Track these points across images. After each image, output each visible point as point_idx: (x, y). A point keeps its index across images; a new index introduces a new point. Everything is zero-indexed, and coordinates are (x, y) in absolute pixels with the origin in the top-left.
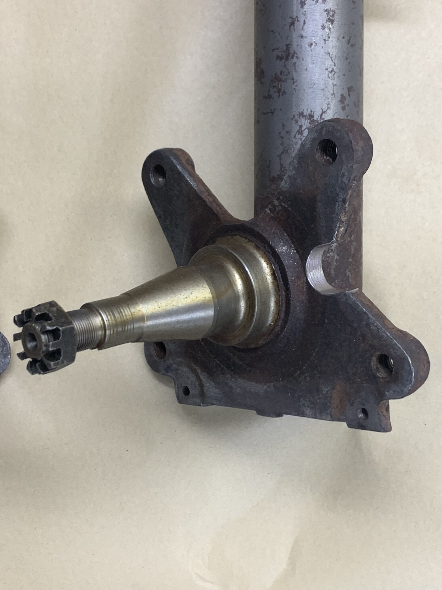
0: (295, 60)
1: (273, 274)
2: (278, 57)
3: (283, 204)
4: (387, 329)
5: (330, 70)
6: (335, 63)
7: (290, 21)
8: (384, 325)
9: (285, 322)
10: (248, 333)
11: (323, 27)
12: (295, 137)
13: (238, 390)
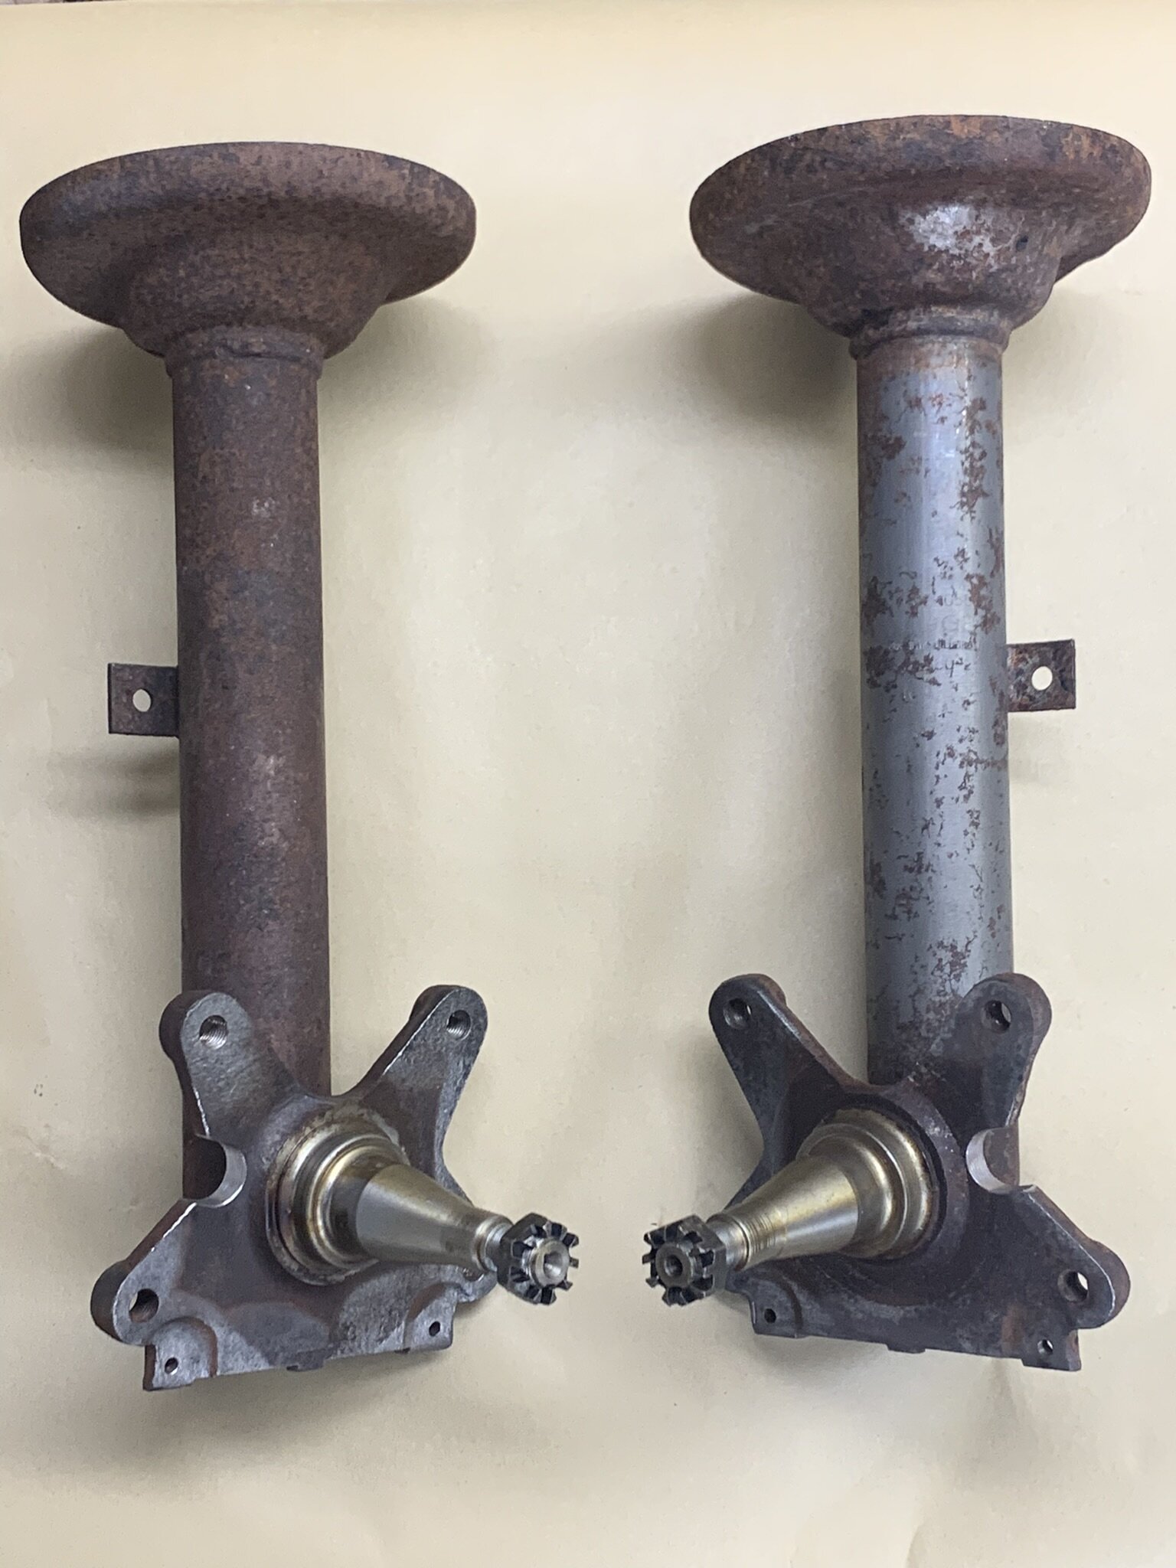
0: (930, 874)
1: (924, 1164)
2: (906, 868)
3: (934, 1073)
4: (1079, 1240)
5: (976, 887)
6: (981, 878)
7: (922, 823)
8: (1074, 1235)
9: (939, 1225)
10: (894, 1242)
11: (966, 833)
12: (932, 973)
13: (860, 1316)
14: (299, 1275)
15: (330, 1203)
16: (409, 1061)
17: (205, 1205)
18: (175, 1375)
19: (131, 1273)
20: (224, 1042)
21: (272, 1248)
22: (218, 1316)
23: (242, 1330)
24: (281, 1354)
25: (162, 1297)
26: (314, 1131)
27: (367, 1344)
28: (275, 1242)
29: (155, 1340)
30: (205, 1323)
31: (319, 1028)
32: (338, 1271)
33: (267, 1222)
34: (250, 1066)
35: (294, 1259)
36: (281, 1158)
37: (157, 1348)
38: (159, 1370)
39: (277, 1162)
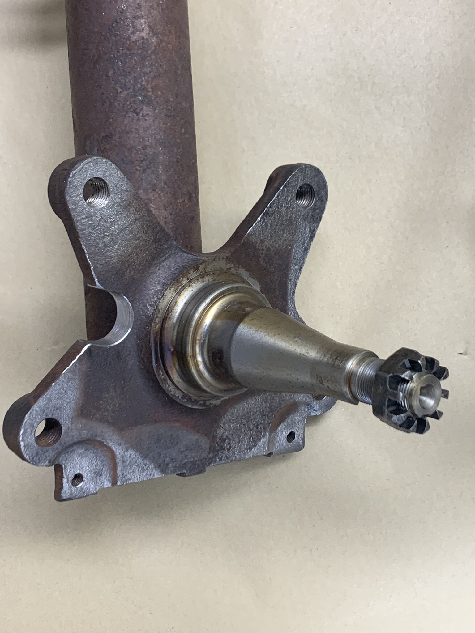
14: (184, 401)
15: (207, 341)
16: (266, 225)
17: (98, 345)
18: (82, 488)
19: (35, 406)
20: (106, 202)
21: (159, 380)
22: (116, 437)
23: (137, 446)
24: (170, 465)
25: (65, 423)
26: (190, 281)
27: (240, 452)
28: (161, 376)
29: (62, 460)
30: (105, 443)
31: (190, 200)
32: (215, 397)
33: (154, 359)
34: (131, 225)
35: (178, 388)
36: (164, 303)
37: (63, 466)
38: (66, 484)
39: (160, 308)
